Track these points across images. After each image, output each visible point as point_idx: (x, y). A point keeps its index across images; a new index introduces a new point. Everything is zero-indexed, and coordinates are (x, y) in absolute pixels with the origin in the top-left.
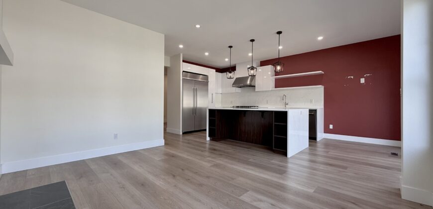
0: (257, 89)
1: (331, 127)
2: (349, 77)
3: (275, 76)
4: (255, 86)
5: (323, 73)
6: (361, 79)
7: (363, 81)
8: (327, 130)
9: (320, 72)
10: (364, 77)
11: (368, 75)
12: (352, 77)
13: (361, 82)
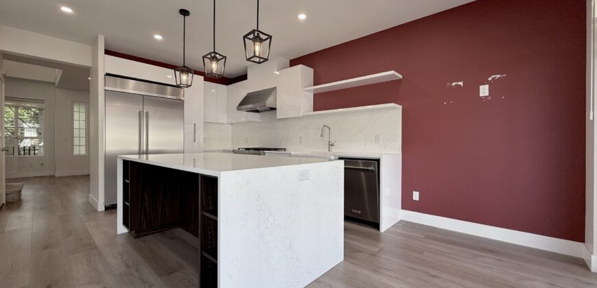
0: (279, 114)
1: (416, 196)
2: (453, 84)
3: (314, 85)
4: (276, 109)
5: (401, 76)
6: (482, 87)
7: (484, 91)
8: (407, 204)
9: (392, 72)
10: (488, 83)
11: (498, 76)
12: (461, 83)
13: (481, 95)
